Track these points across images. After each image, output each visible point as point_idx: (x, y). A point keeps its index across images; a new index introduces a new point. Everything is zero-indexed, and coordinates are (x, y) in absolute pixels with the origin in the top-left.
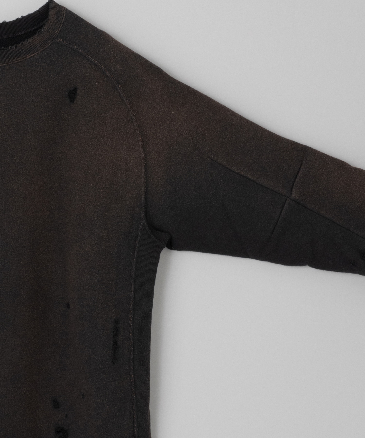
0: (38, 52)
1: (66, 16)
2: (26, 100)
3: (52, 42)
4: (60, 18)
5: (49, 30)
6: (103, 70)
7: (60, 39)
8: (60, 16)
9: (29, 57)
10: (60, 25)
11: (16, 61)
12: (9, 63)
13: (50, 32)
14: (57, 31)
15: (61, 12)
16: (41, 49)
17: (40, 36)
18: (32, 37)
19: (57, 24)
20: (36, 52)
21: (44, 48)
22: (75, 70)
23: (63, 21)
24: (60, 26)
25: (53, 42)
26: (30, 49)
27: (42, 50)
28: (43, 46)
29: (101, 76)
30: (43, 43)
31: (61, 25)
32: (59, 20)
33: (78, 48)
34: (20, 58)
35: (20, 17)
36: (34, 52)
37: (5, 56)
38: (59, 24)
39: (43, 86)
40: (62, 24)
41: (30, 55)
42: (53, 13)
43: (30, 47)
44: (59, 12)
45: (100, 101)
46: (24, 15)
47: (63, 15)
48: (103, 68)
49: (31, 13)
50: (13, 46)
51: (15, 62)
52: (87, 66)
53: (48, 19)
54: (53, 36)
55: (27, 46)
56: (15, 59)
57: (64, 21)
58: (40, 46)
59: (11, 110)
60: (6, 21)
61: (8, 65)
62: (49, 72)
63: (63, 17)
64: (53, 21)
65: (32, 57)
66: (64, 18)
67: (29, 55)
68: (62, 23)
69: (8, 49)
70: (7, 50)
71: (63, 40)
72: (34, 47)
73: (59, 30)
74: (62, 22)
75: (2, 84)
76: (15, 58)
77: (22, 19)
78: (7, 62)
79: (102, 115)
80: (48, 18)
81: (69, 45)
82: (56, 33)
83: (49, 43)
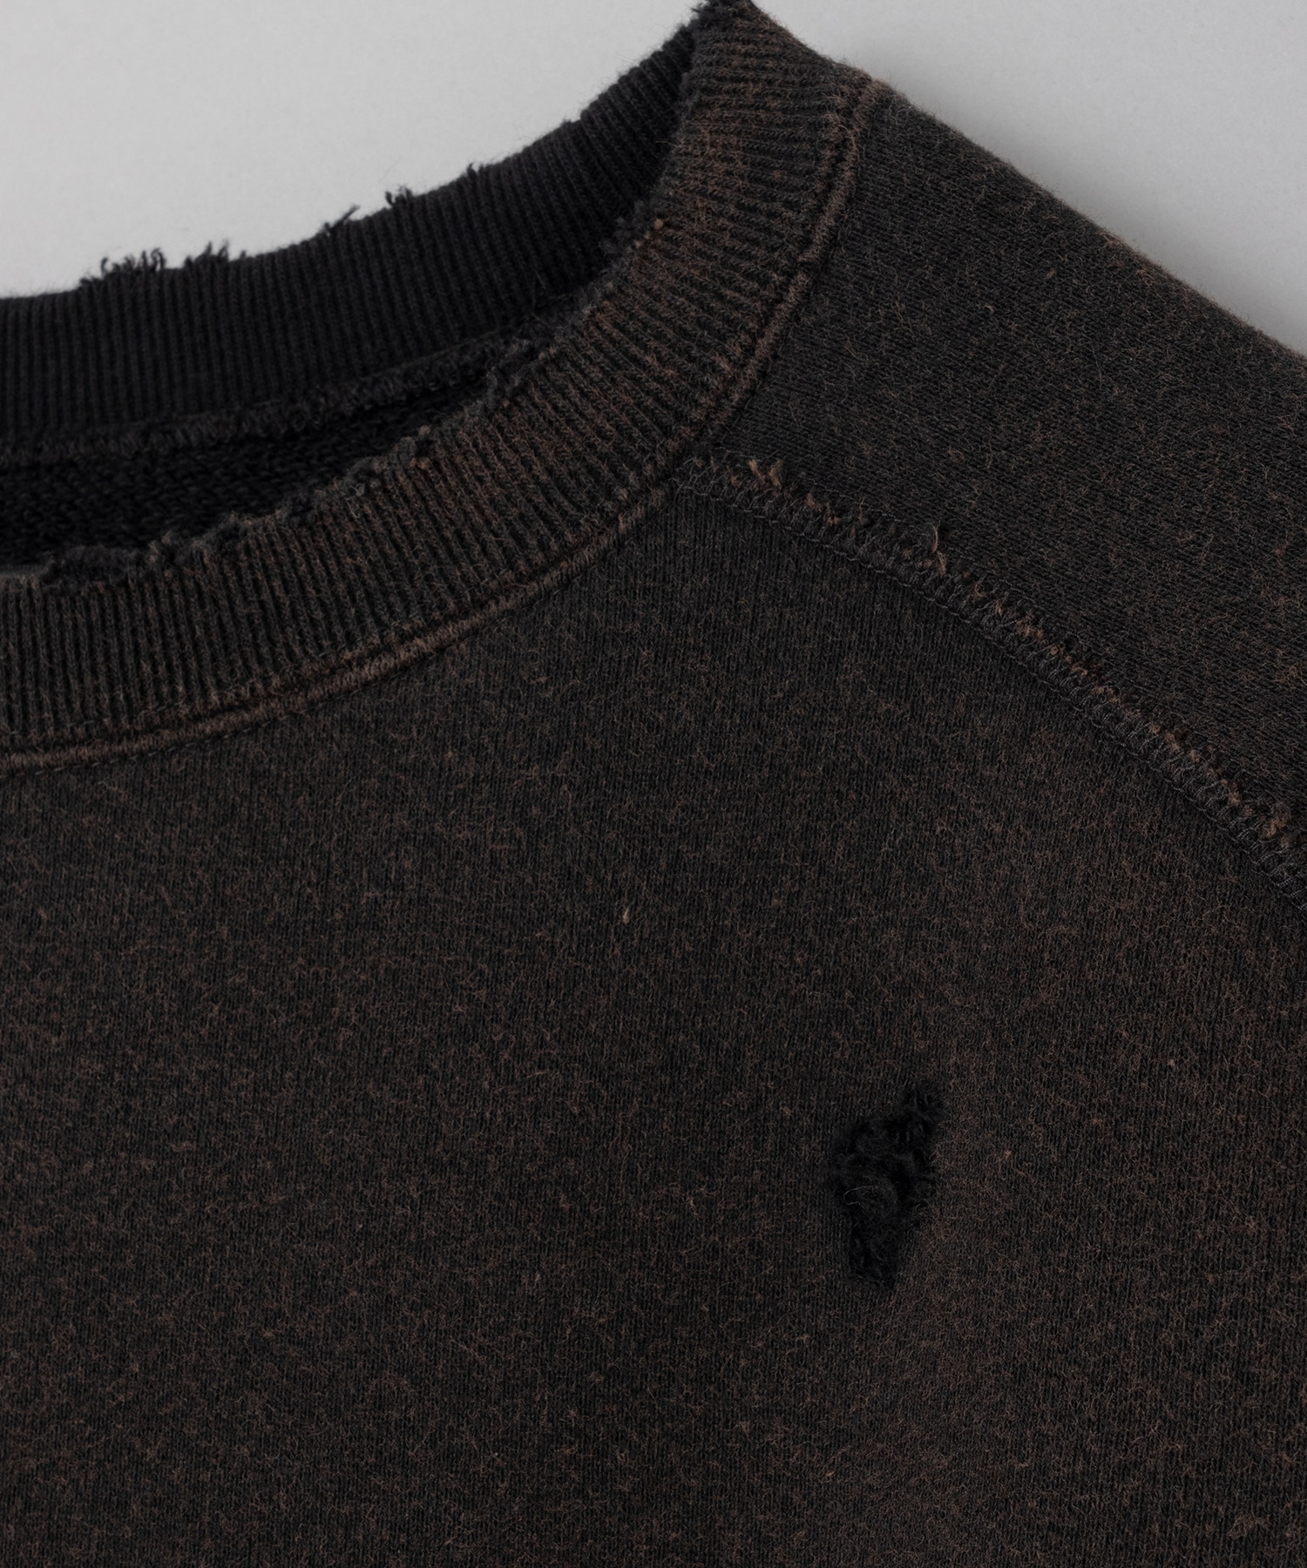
0: (477, 619)
1: (859, 178)
2: (287, 1207)
3: (657, 496)
4: (789, 205)
5: (634, 349)
6: (1278, 870)
7: (753, 464)
8: (797, 181)
9: (369, 671)
10: (784, 287)
11: (214, 714)
12: (133, 735)
13: (644, 366)
14: (724, 365)
15: (815, 127)
16: (520, 579)
17: (517, 416)
18: (424, 430)
19: (749, 276)
20: (452, 618)
21: (555, 562)
22: (933, 860)
23: (818, 237)
24: (772, 305)
25: (670, 497)
26: (384, 574)
27: (533, 588)
28: (543, 547)
29: (1250, 954)
30: (550, 501)
31: (792, 296)
32: (776, 224)
33: (974, 578)
34: (266, 681)
35: (371, 203)
36: (437, 615)
37: (92, 652)
38: (764, 283)
39: (505, 1040)
40: (801, 277)
41: (388, 649)
42: (720, 140)
43: (388, 548)
44: (786, 132)
45: (1210, 1314)
46: (420, 188)
47: (824, 169)
48: (1273, 844)
49: (500, 159)
50: (200, 533)
51: (208, 727)
52: (1065, 821)
53: (648, 217)
54: (680, 417)
55: (357, 535)
56: (205, 692)
57: (833, 242)
58: (511, 543)
59: (103, 1313)
60: (234, 255)
61: (124, 757)
62: (600, 881)
63: (830, 187)
64: (703, 238)
65: (405, 668)
66: (836, 201)
67: (374, 654)
68: (808, 267)
69: (140, 562)
70: (124, 584)
71: (788, 475)
72: (442, 553)
73: (763, 344)
74: (811, 255)
75: (37, 981)
76: (210, 680)
77: (393, 228)
78: (115, 718)
79: (1245, 1523)
80: (642, 195)
81: (859, 541)
82: (714, 382)
83: (626, 507)
